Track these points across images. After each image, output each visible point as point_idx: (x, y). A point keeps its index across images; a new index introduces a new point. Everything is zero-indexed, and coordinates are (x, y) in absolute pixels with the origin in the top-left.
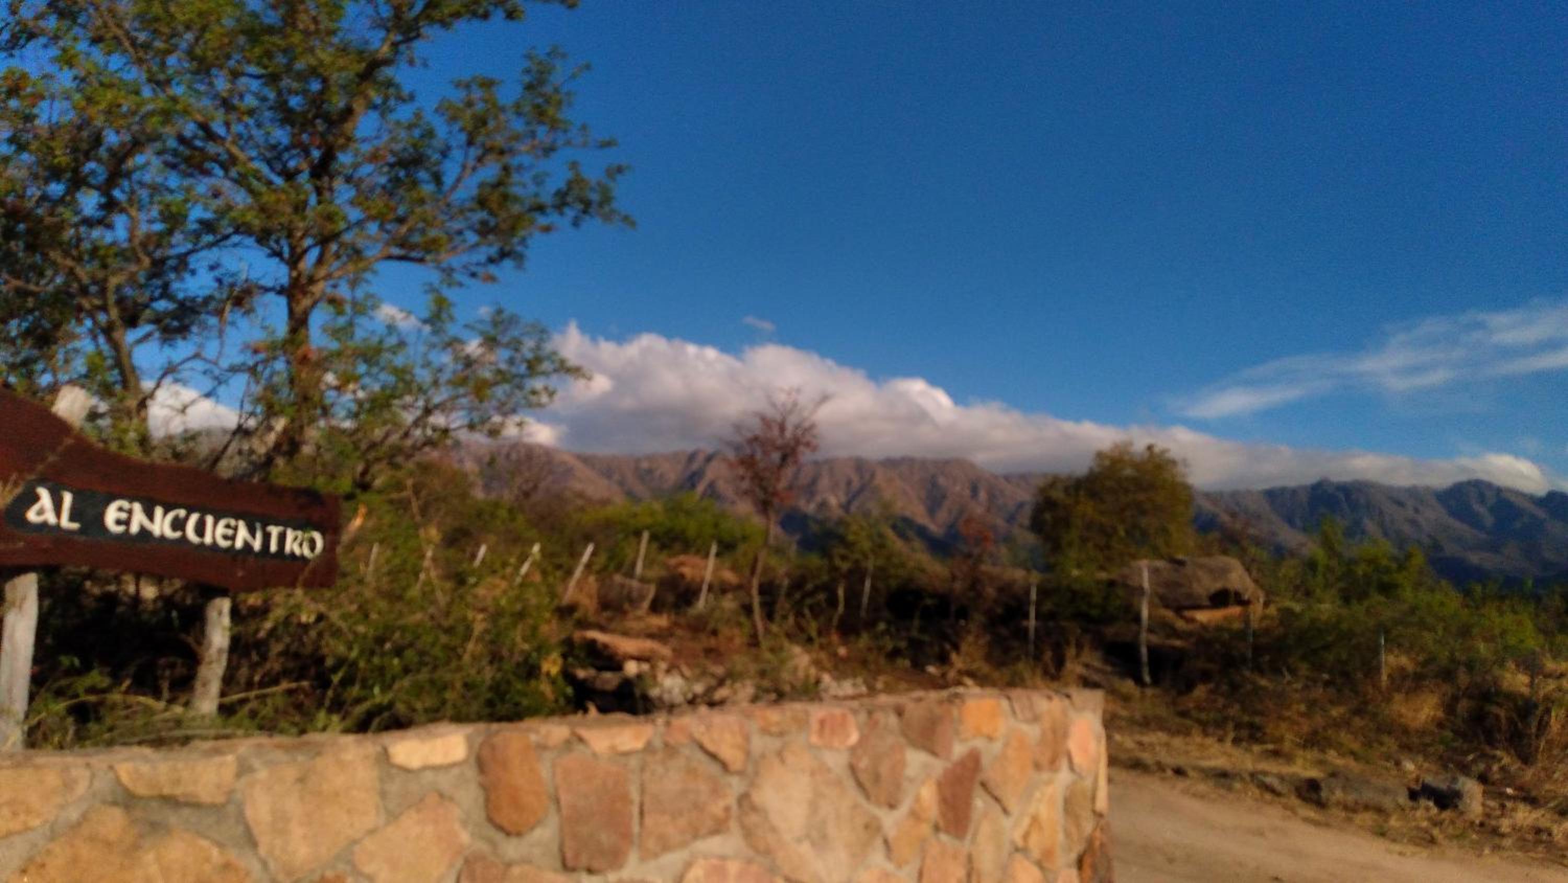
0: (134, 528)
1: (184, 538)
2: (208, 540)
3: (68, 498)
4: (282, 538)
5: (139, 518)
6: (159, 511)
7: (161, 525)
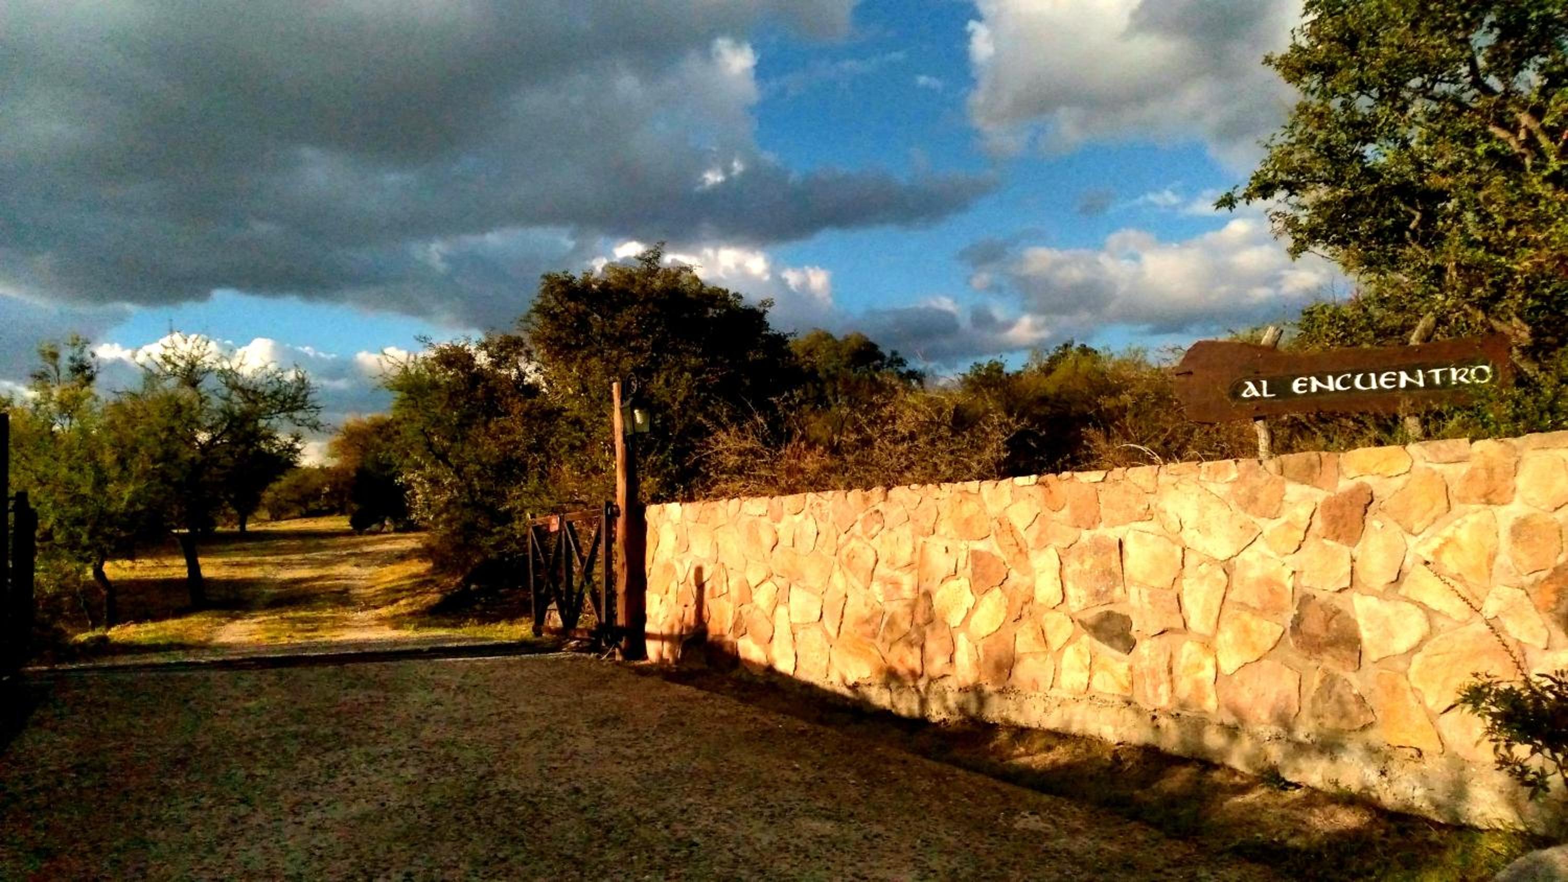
0: (1314, 389)
1: (1354, 389)
2: (1374, 386)
3: (1265, 383)
4: (1446, 375)
5: (1315, 384)
6: (1330, 378)
7: (1333, 384)
